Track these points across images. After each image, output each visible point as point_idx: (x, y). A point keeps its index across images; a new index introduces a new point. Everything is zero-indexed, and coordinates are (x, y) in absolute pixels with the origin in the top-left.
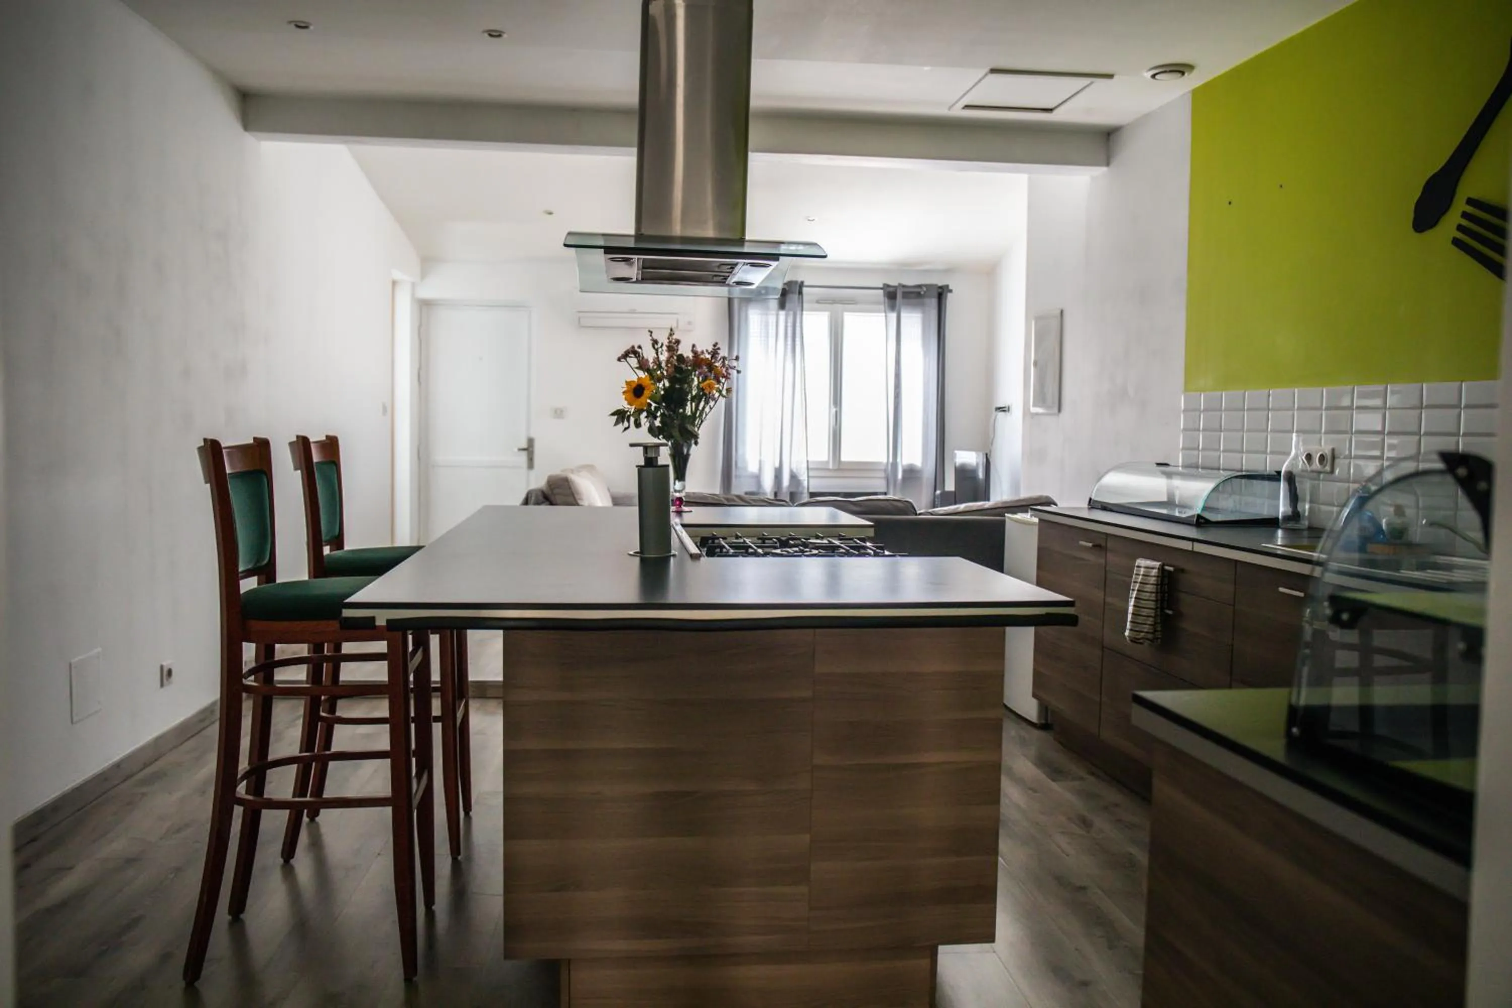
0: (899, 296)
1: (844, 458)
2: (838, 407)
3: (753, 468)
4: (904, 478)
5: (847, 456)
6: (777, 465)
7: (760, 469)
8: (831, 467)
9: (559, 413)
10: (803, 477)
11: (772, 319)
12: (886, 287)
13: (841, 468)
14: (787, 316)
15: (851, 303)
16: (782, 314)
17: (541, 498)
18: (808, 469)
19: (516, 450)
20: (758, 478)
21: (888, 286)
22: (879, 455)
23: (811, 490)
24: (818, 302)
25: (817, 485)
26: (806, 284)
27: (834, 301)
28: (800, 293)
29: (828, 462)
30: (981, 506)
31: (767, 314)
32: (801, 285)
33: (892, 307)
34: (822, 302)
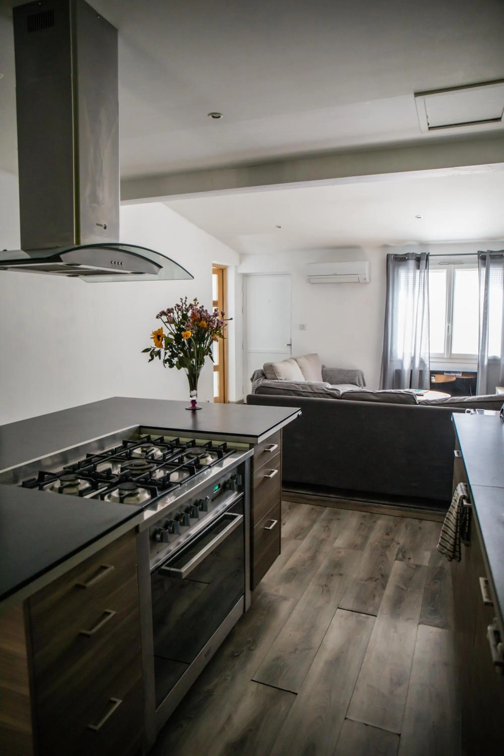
0: (488, 258)
1: (454, 351)
2: (451, 323)
3: (399, 356)
4: (489, 364)
5: (455, 351)
6: (413, 355)
7: (403, 358)
8: (446, 357)
9: (302, 327)
10: (427, 363)
11: (411, 275)
12: (479, 253)
13: (451, 357)
14: (420, 272)
15: (460, 263)
16: (418, 271)
17: (260, 375)
18: (429, 357)
19: (286, 345)
20: (402, 362)
21: (482, 252)
22: (474, 350)
23: (431, 369)
24: (440, 264)
25: (435, 367)
26: (430, 254)
27: (449, 263)
28: (427, 260)
29: (444, 354)
31: (408, 272)
32: (428, 256)
33: (484, 265)
34: (442, 263)
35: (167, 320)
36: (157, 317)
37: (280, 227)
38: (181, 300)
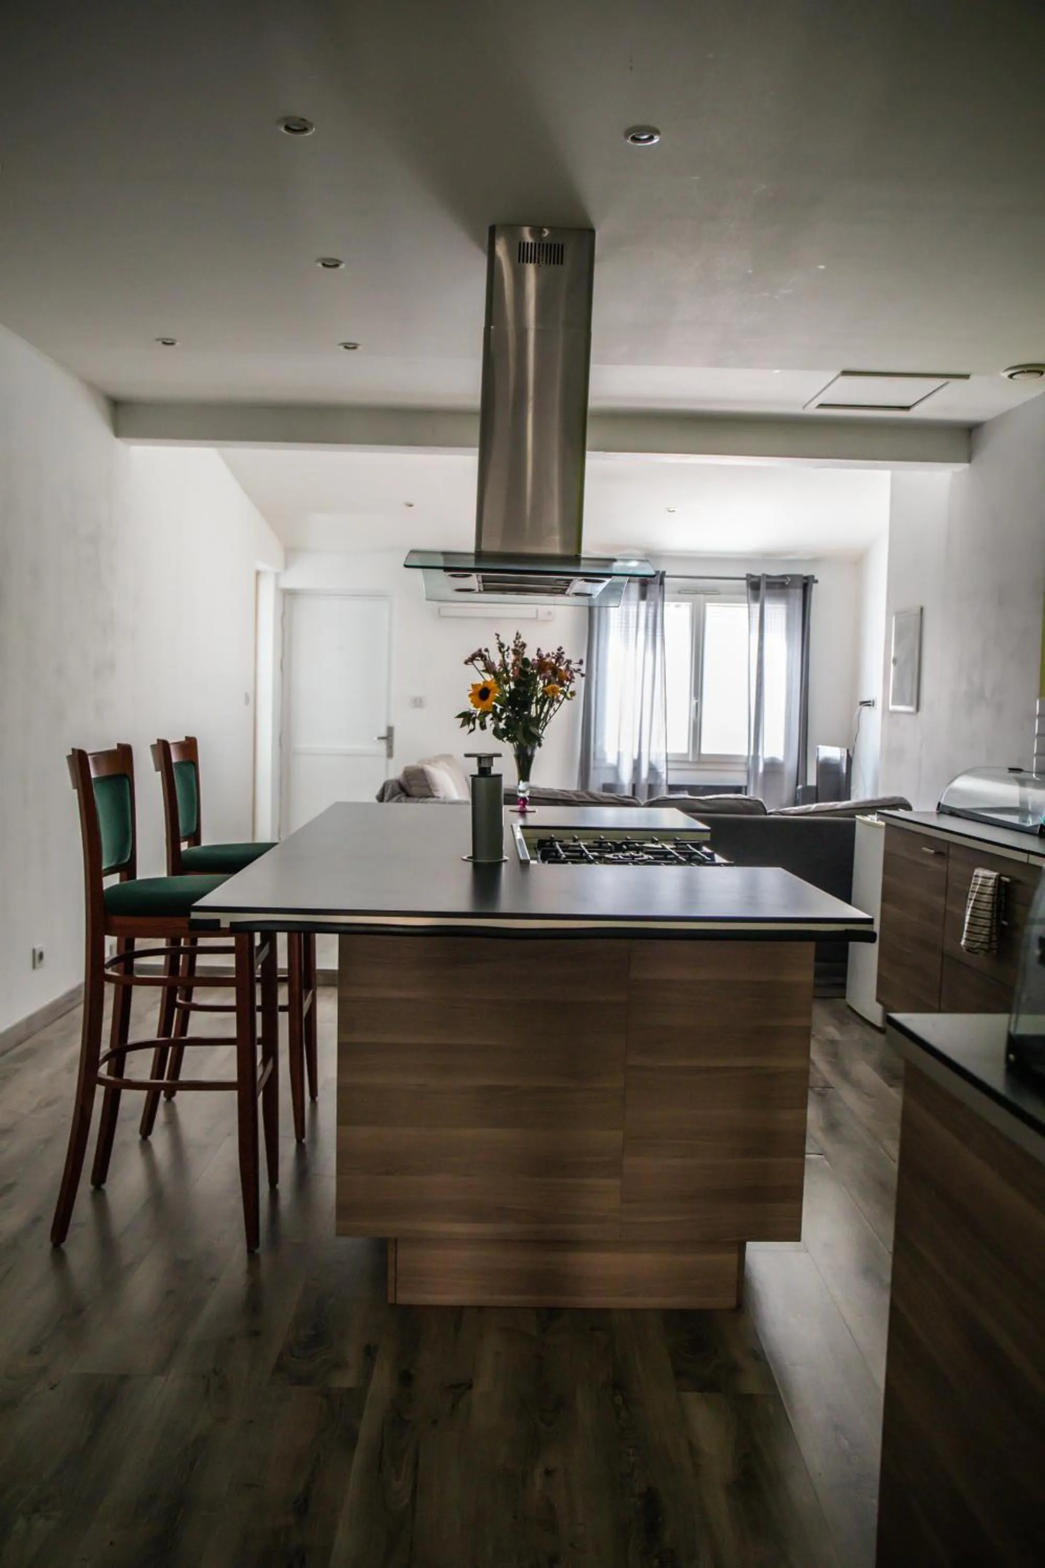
0: (763, 586)
1: (704, 751)
2: (699, 698)
3: (611, 759)
4: (765, 772)
5: (707, 748)
6: (636, 757)
7: (619, 760)
8: (690, 759)
9: (418, 703)
10: (662, 769)
11: (633, 609)
12: (749, 577)
13: (700, 760)
14: (648, 606)
15: (713, 594)
16: (643, 604)
17: (398, 789)
18: (667, 761)
19: (375, 738)
20: (616, 770)
21: (752, 576)
22: (742, 749)
23: (670, 783)
24: (679, 592)
25: (676, 778)
26: (667, 574)
27: (697, 592)
28: (662, 583)
29: (688, 754)
30: (831, 806)
31: (627, 605)
32: (663, 575)
33: (756, 598)
34: (683, 592)
35: (484, 668)
36: (466, 663)
37: (411, 506)
38: (496, 637)
